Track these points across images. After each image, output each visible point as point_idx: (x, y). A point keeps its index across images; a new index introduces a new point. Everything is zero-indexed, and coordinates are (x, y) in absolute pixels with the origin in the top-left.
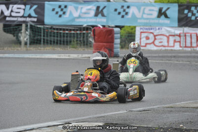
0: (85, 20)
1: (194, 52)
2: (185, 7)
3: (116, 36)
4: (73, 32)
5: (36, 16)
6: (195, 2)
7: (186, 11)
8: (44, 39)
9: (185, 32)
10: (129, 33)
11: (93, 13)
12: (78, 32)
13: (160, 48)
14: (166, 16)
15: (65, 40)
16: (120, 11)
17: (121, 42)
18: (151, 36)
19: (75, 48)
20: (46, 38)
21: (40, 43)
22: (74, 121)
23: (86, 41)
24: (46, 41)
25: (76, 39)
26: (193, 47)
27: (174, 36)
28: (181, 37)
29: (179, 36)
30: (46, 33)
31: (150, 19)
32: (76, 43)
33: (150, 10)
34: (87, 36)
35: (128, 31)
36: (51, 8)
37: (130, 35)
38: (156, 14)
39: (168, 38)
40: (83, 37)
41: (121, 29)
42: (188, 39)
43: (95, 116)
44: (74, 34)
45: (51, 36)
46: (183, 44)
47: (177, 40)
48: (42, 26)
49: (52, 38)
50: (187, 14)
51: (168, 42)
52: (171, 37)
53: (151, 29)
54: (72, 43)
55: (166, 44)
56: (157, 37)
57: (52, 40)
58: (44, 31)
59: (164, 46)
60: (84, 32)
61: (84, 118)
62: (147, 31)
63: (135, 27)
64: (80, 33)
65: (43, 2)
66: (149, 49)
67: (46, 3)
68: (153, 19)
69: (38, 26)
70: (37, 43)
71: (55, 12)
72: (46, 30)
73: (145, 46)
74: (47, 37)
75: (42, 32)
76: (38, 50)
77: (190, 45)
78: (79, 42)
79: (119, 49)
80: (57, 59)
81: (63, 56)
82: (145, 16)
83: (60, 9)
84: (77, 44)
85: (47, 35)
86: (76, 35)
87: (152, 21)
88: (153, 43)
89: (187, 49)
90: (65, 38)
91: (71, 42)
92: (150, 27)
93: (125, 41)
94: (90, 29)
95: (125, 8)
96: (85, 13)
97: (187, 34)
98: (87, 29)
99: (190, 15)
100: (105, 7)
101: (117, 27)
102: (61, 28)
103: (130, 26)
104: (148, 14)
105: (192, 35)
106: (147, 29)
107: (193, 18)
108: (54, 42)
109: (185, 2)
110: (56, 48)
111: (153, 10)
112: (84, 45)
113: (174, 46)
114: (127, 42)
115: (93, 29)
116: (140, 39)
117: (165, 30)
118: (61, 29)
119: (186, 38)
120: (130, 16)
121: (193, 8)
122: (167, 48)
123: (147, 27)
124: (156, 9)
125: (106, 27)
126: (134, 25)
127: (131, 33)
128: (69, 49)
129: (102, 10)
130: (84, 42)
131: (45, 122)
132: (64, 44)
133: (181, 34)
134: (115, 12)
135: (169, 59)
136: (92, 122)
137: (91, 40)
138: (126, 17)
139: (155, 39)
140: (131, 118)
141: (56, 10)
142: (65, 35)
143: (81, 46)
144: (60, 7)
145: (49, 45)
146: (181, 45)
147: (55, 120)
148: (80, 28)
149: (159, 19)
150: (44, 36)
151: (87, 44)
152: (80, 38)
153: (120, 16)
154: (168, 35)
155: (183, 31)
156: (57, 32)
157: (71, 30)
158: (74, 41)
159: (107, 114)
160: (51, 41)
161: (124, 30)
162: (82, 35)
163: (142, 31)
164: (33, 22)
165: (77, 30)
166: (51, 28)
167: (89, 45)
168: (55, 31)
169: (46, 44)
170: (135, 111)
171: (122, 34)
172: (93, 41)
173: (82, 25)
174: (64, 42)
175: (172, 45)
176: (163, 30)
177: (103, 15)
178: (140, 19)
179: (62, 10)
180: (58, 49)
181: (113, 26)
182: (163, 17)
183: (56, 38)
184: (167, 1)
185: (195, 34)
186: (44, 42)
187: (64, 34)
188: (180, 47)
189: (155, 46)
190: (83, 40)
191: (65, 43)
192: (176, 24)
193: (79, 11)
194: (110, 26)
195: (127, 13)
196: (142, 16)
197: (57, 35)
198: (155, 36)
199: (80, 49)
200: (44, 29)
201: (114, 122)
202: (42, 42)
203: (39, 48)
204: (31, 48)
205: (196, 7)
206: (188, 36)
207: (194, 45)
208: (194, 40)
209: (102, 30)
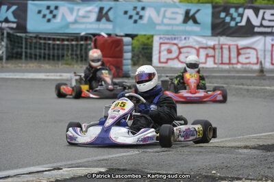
0: (83, 26)
1: (233, 71)
2: (221, 8)
3: (125, 47)
4: (66, 43)
5: (15, 20)
6: (235, 2)
7: (223, 15)
8: (26, 53)
9: (221, 43)
10: (144, 44)
11: (94, 16)
12: (74, 43)
14: (195, 22)
15: (56, 54)
16: (131, 14)
17: (133, 57)
18: (174, 48)
19: (70, 65)
20: (28, 51)
21: (21, 58)
22: (66, 166)
23: (84, 55)
24: (28, 55)
25: (70, 52)
26: (233, 64)
27: (206, 48)
28: (217, 51)
29: (214, 48)
30: (29, 44)
31: (172, 25)
32: (70, 57)
33: (173, 13)
34: (86, 48)
35: (143, 42)
36: (37, 10)
37: (146, 47)
38: (181, 18)
39: (198, 51)
40: (81, 50)
41: (133, 39)
42: (226, 53)
43: (96, 158)
44: (68, 45)
45: (35, 48)
46: (218, 60)
47: (210, 55)
48: (23, 35)
49: (38, 50)
50: (224, 19)
52: (201, 50)
53: (175, 39)
54: (65, 57)
56: (182, 50)
57: (38, 54)
58: (26, 42)
60: (82, 42)
61: (79, 161)
62: (168, 41)
63: (152, 36)
64: (77, 45)
65: (25, 2)
66: (172, 66)
67: (29, 2)
68: (177, 25)
69: (19, 34)
70: (16, 58)
71: (41, 15)
72: (29, 40)
74: (31, 49)
75: (24, 42)
76: (18, 68)
77: (228, 61)
78: (75, 57)
79: (130, 67)
80: (44, 80)
81: (52, 76)
82: (166, 21)
83: (48, 11)
84: (72, 59)
85: (31, 46)
86: (70, 47)
87: (176, 28)
88: (177, 58)
89: (223, 66)
90: (56, 51)
91: (63, 56)
92: (173, 37)
93: (138, 56)
94: (90, 38)
95: (139, 9)
96: (84, 17)
97: (224, 46)
98: (86, 38)
99: (228, 19)
100: (110, 9)
101: (127, 35)
102: (49, 36)
103: (145, 35)
104: (170, 19)
105: (231, 47)
106: (168, 39)
108: (40, 56)
109: (221, 1)
110: (43, 65)
111: (177, 13)
112: (82, 61)
113: (205, 63)
114: (141, 56)
115: (94, 39)
116: (160, 52)
117: (194, 41)
118: (49, 39)
119: (222, 51)
120: (145, 20)
121: (232, 11)
123: (170, 37)
124: (182, 11)
125: (112, 36)
126: (152, 33)
127: (147, 44)
128: (61, 65)
129: (107, 13)
130: (82, 57)
131: (26, 167)
132: (54, 59)
133: (216, 47)
134: (126, 16)
136: (90, 167)
138: (140, 22)
139: (180, 53)
140: (145, 161)
141: (43, 13)
142: (56, 47)
143: (77, 61)
144: (48, 8)
145: (33, 60)
146: (216, 61)
147: (39, 164)
148: (77, 37)
149: (185, 25)
150: (26, 48)
152: (76, 51)
153: (132, 21)
154: (197, 47)
155: (219, 41)
156: (45, 43)
157: (63, 40)
158: (67, 55)
159: (111, 156)
160: (36, 55)
161: (138, 40)
162: (79, 46)
163: (161, 41)
164: (12, 28)
165: (72, 40)
166: (36, 37)
168: (42, 41)
169: (29, 59)
170: (150, 152)
171: (134, 45)
173: (79, 34)
174: (53, 56)
175: (203, 61)
176: (191, 40)
177: (108, 20)
178: (159, 25)
179: (51, 12)
180: (46, 66)
181: (122, 34)
182: (191, 22)
183: (43, 51)
185: (235, 46)
186: (26, 56)
187: (54, 45)
188: (215, 63)
189: (179, 63)
190: (81, 54)
191: (56, 58)
192: (209, 32)
193: (75, 14)
194: (118, 34)
195: (141, 17)
196: (162, 21)
197: (45, 46)
198: (180, 48)
199: (75, 66)
200: (26, 39)
201: (122, 168)
202: (24, 57)
203: (20, 65)
204: (9, 65)
205: (237, 8)
206: (225, 48)
207: (234, 61)
208: (234, 54)
209: (106, 40)
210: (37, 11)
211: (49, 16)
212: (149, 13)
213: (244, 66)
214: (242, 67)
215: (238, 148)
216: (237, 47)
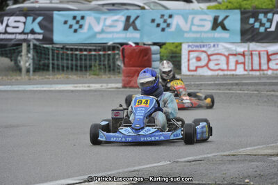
0: (110, 36)
1: (263, 77)
2: (250, 14)
3: (153, 56)
4: (93, 53)
6: (264, 7)
7: (252, 21)
8: (53, 64)
9: (250, 49)
10: (173, 53)
11: (121, 25)
12: (101, 53)
13: (216, 73)
14: (224, 28)
15: (83, 65)
16: (159, 22)
18: (203, 56)
19: (98, 75)
20: (56, 62)
21: (48, 70)
23: (112, 65)
24: (56, 66)
25: (97, 62)
26: (263, 70)
27: (235, 55)
28: (246, 57)
29: (243, 55)
30: (55, 55)
31: (201, 32)
32: (98, 68)
33: (201, 20)
34: (114, 58)
35: (171, 50)
36: (63, 19)
37: (174, 55)
38: (209, 25)
39: (227, 58)
40: (109, 60)
41: (161, 48)
42: (256, 59)
43: (126, 170)
44: (95, 55)
45: (62, 59)
46: (248, 66)
47: (239, 61)
48: (50, 46)
49: (65, 61)
50: (253, 25)
51: (228, 63)
52: (231, 57)
53: (204, 46)
54: (93, 68)
55: (225, 67)
56: (211, 58)
57: (65, 65)
58: (53, 53)
59: (222, 70)
60: (109, 52)
62: (197, 49)
63: (181, 44)
64: (104, 55)
65: (51, 12)
66: (202, 74)
67: (55, 13)
68: (205, 32)
69: (45, 46)
70: (43, 70)
71: (67, 26)
72: (56, 51)
73: (196, 70)
74: (58, 60)
75: (51, 53)
76: (46, 80)
77: (258, 68)
78: (102, 67)
80: (72, 91)
81: (80, 87)
82: (194, 28)
83: (75, 21)
84: (100, 69)
85: (58, 57)
86: (97, 57)
87: (204, 35)
88: (207, 65)
89: (254, 73)
90: (83, 62)
91: (91, 66)
92: (202, 44)
94: (118, 47)
95: (166, 17)
96: (110, 26)
97: (253, 53)
98: (113, 48)
99: (257, 25)
100: (137, 17)
101: (155, 44)
102: (76, 47)
103: (173, 43)
104: (198, 26)
105: (261, 53)
106: (197, 46)
107: (262, 29)
108: (68, 68)
109: (250, 7)
110: (70, 76)
111: (205, 20)
112: (110, 71)
113: (235, 70)
115: (121, 48)
116: (189, 60)
117: (223, 47)
118: (76, 50)
119: (252, 58)
120: (173, 28)
121: (261, 16)
122: (226, 73)
123: (198, 44)
124: (210, 18)
125: (140, 45)
126: (179, 41)
127: (175, 53)
128: (89, 76)
129: (134, 22)
130: (110, 67)
131: (56, 180)
132: (81, 70)
133: (246, 53)
134: (153, 24)
135: (230, 87)
137: (119, 63)
138: (167, 30)
139: (209, 60)
140: (176, 171)
141: (69, 23)
142: (83, 57)
143: (105, 72)
144: (74, 18)
145: (61, 72)
146: (246, 68)
147: (69, 177)
148: (104, 47)
149: (214, 31)
150: (53, 60)
151: (114, 70)
152: (104, 61)
153: (160, 29)
154: (226, 54)
155: (249, 47)
156: (72, 54)
157: (90, 50)
158: (95, 66)
160: (63, 66)
161: (166, 49)
162: (106, 56)
163: (190, 49)
164: (38, 40)
165: (100, 50)
166: (62, 48)
167: (116, 70)
168: (69, 52)
169: (56, 70)
170: (181, 162)
171: (162, 54)
172: (122, 66)
173: (106, 43)
174: (81, 67)
175: (233, 68)
176: (220, 47)
177: (136, 29)
178: (187, 32)
179: (78, 22)
180: (74, 77)
181: (150, 43)
182: (219, 29)
183: (70, 62)
184: (224, 7)
185: (265, 53)
186: (53, 68)
187: (81, 55)
188: (245, 70)
189: (209, 71)
190: (108, 64)
191: (83, 69)
193: (102, 23)
194: (146, 43)
195: (168, 25)
196: (190, 29)
197: (72, 57)
198: (209, 56)
199: (104, 76)
200: (52, 50)
202: (51, 68)
203: (47, 76)
204: (36, 77)
205: (266, 13)
206: (256, 54)
207: (264, 67)
208: (264, 60)
209: (134, 50)
210: (63, 22)
211: (76, 26)
212: (176, 21)
213: (275, 72)
214: (273, 74)
215: (271, 155)
216: (267, 53)
